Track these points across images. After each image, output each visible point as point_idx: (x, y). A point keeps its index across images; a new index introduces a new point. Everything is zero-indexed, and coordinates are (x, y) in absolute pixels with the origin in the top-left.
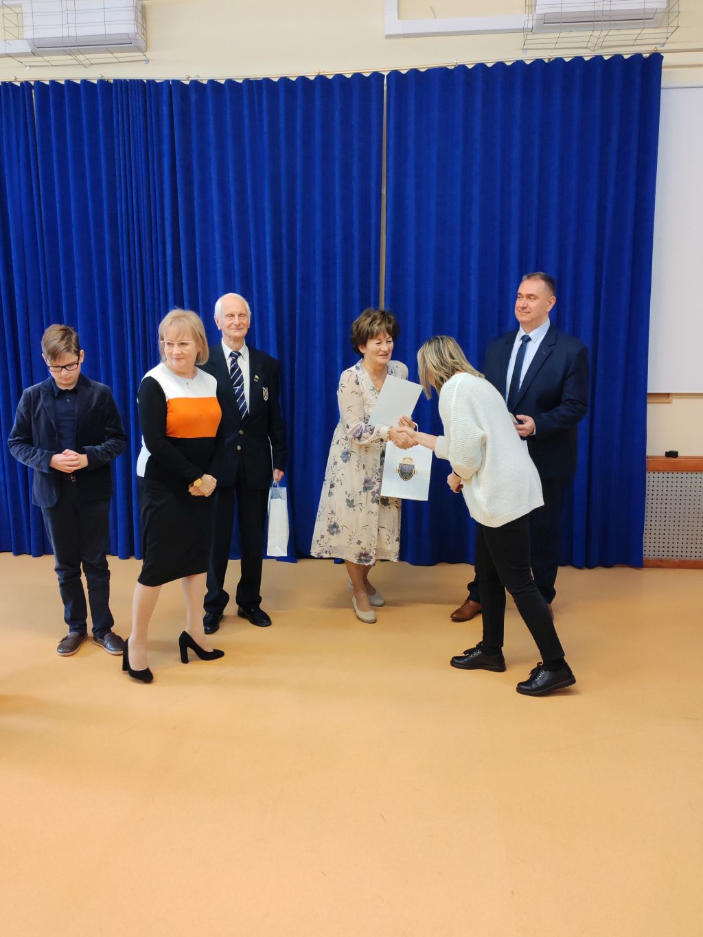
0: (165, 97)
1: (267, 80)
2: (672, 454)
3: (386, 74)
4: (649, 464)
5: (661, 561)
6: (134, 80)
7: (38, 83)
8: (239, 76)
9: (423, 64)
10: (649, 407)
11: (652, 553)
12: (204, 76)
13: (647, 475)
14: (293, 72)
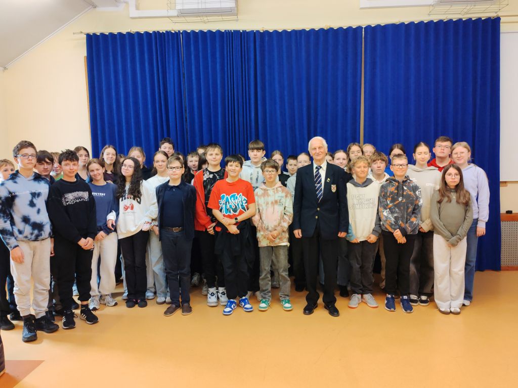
0: (252, 39)
1: (304, 30)
2: (509, 212)
3: (364, 27)
4: (502, 218)
5: (508, 267)
6: (236, 31)
7: (185, 32)
8: (289, 28)
9: (383, 22)
10: (501, 188)
11: (505, 263)
12: (271, 28)
13: (502, 223)
14: (317, 27)
